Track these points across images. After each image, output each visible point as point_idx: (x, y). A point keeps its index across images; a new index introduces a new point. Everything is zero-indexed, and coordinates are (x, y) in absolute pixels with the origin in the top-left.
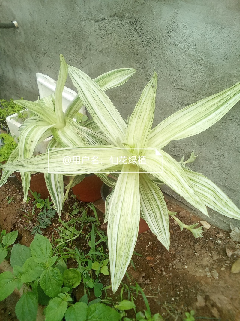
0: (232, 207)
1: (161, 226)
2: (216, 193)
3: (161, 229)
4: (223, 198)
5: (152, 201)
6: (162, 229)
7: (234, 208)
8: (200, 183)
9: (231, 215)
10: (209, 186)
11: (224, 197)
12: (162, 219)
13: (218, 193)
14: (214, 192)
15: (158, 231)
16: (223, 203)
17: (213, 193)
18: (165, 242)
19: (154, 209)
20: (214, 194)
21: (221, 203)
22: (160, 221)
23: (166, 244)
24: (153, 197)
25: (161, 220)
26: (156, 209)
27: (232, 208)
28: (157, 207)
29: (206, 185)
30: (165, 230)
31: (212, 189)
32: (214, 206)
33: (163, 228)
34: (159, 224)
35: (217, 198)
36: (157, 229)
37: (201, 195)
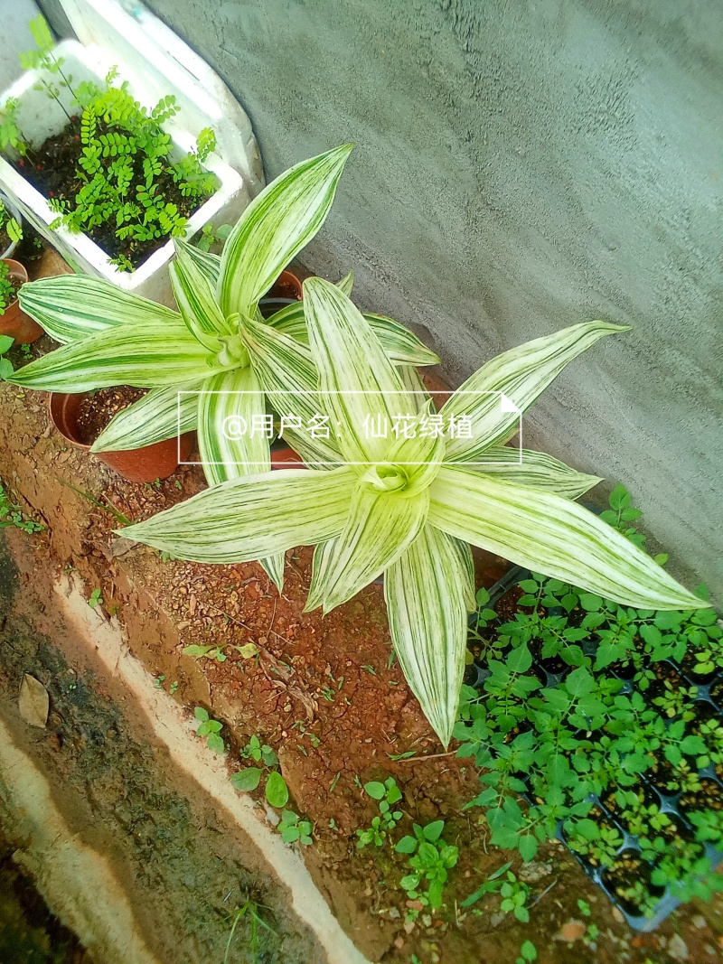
0: (654, 576)
1: (439, 675)
2: (597, 539)
3: (437, 685)
4: (624, 553)
5: (428, 592)
6: (441, 683)
7: (658, 579)
8: (549, 517)
9: (650, 600)
10: (575, 523)
11: (626, 551)
12: (446, 654)
13: (604, 541)
14: (592, 539)
15: (428, 688)
16: (625, 567)
17: (588, 540)
18: (442, 722)
19: (429, 620)
20: (592, 544)
21: (617, 568)
22: (439, 657)
23: (443, 728)
24: (434, 579)
25: (443, 656)
26: (434, 621)
27: (655, 581)
28: (439, 615)
29: (567, 519)
30: (449, 688)
31: (586, 529)
32: (591, 579)
33: (444, 682)
34: (434, 668)
35: (604, 553)
36: (426, 683)
37: (551, 550)
